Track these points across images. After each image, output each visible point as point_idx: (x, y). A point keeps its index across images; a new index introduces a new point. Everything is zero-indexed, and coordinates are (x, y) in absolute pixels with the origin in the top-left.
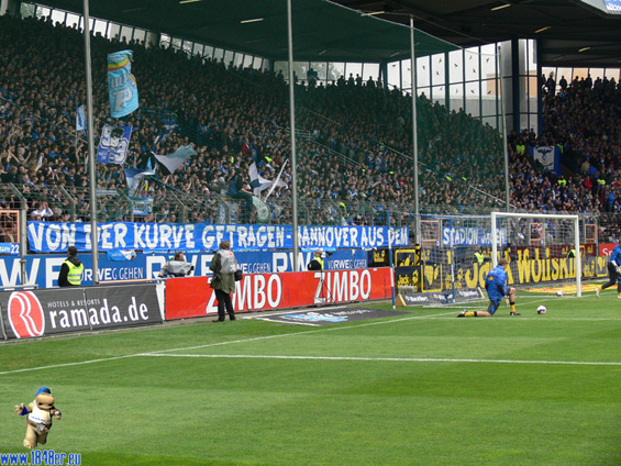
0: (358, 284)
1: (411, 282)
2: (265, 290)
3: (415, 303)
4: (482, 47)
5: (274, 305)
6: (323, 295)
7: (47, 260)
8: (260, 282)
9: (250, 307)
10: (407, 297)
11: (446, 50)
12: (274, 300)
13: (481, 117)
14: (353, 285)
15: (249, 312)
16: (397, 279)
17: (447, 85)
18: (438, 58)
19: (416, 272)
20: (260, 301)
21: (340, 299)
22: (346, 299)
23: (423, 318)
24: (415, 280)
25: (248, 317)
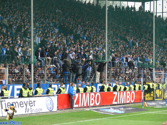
0: (130, 97)
1: (150, 96)
2: (94, 99)
3: (151, 105)
5: (97, 104)
6: (116, 101)
7: (15, 86)
8: (92, 96)
9: (88, 105)
10: (148, 103)
12: (98, 103)
14: (128, 97)
15: (88, 107)
16: (145, 95)
19: (152, 92)
20: (92, 103)
21: (123, 103)
22: (125, 102)
23: (153, 112)
24: (152, 95)
25: (88, 109)
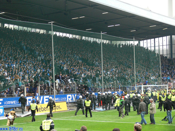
4: (163, 37)
11: (154, 38)
13: (163, 54)
17: (155, 46)
18: (153, 40)
